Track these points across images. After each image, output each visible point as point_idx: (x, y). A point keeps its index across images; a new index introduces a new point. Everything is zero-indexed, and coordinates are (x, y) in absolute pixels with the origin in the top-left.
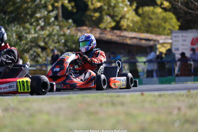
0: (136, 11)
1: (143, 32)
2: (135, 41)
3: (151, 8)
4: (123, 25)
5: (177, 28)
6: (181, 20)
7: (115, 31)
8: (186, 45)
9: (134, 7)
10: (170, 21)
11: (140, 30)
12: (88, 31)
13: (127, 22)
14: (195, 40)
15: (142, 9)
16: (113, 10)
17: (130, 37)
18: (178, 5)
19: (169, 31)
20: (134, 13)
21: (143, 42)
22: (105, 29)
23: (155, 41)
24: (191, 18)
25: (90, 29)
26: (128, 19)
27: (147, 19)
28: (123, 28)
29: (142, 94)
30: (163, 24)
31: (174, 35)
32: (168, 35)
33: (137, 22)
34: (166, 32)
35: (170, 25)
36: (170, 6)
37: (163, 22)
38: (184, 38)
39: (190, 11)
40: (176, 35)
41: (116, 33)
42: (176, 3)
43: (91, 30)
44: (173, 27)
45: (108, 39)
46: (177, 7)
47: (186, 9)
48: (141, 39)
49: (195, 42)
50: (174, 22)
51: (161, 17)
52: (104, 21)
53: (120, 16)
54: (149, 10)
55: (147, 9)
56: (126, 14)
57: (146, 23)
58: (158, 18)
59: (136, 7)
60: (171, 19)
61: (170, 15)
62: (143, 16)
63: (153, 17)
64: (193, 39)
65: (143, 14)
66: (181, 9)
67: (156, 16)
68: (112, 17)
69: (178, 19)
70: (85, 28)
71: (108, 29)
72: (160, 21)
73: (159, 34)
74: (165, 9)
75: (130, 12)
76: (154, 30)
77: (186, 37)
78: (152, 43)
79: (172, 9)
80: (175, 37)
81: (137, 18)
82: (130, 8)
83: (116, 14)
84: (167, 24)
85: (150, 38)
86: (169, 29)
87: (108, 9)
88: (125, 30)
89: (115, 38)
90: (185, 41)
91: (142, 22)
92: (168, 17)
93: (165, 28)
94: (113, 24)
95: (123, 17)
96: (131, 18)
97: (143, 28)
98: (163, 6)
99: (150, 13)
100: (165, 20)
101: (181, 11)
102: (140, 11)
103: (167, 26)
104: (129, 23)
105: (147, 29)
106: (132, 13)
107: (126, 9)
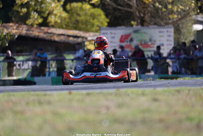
0: (64, 6)
1: (71, 29)
2: (62, 38)
3: (79, 4)
4: (51, 22)
5: (106, 24)
6: (110, 17)
7: (42, 28)
8: (115, 43)
9: (62, 3)
10: (98, 17)
11: (67, 27)
12: (15, 27)
13: (55, 18)
14: (124, 37)
15: (70, 5)
16: (40, 6)
17: (57, 33)
18: (106, 1)
19: (98, 28)
20: (62, 9)
21: (71, 39)
22: (32, 25)
23: (83, 37)
24: (120, 14)
25: (17, 25)
26: (55, 15)
27: (75, 15)
28: (50, 24)
29: (70, 93)
30: (92, 21)
31: (102, 32)
32: (96, 31)
33: (65, 19)
34: (94, 29)
35: (99, 21)
36: (99, 2)
37: (91, 18)
38: (113, 35)
39: (119, 7)
40: (104, 31)
41: (43, 30)
43: (18, 27)
44: (102, 23)
45: (35, 36)
46: (106, 3)
47: (115, 5)
48: (69, 36)
49: (125, 39)
50: (103, 18)
51: (89, 13)
52: (31, 17)
53: (47, 12)
54: (77, 7)
55: (75, 5)
56: (53, 10)
57: (73, 19)
58: (86, 14)
59: (64, 2)
60: (100, 15)
61: (99, 11)
62: (70, 12)
63: (81, 13)
64: (122, 36)
65: (71, 10)
66: (110, 5)
67: (84, 12)
68: (40, 13)
69: (107, 16)
70: (11, 24)
71: (35, 26)
72: (88, 18)
73: (87, 31)
74: (94, 6)
76: (83, 26)
77: (115, 34)
78: (80, 40)
79: (101, 5)
80: (104, 33)
81: (64, 15)
82: (58, 4)
83: (43, 10)
84: (96, 20)
85: (79, 35)
86: (98, 26)
87: (35, 5)
88: (53, 26)
89: (42, 35)
90: (113, 38)
91: (70, 18)
92: (96, 14)
93: (93, 25)
94: (40, 21)
95: (49, 14)
96: (59, 15)
97: (71, 25)
98: (91, 2)
99: (78, 9)
100: (93, 16)
101: (110, 7)
102: (68, 7)
103: (96, 22)
104: (57, 19)
105: (75, 26)
106: (59, 9)
107: (53, 5)
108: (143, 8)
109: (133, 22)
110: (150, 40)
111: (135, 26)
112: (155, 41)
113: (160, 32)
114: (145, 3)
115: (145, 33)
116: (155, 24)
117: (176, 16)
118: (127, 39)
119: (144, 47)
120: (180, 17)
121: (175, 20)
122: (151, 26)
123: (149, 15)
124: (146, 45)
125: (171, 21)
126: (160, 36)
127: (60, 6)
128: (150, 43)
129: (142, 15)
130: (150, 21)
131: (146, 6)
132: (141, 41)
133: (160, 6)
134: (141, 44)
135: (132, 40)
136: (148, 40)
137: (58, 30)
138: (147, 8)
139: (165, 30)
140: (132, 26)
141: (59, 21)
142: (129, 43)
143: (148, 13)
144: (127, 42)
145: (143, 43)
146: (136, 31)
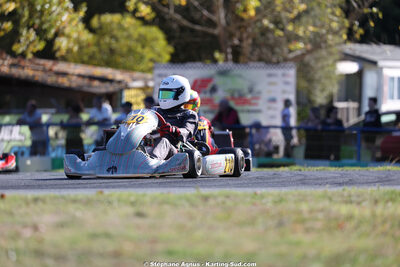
0: (86, 21)
1: (99, 65)
3: (116, 17)
4: (59, 49)
5: (167, 57)
7: (42, 62)
9: (82, 14)
10: (154, 43)
11: (91, 60)
13: (69, 43)
14: (199, 83)
15: (99, 19)
16: (40, 17)
17: (73, 73)
18: (168, 13)
19: (151, 65)
20: (81, 26)
21: (96, 83)
22: (23, 55)
23: (119, 82)
26: (69, 37)
27: (107, 38)
28: (58, 54)
30: (139, 49)
31: (157, 72)
32: (150, 70)
33: (88, 45)
34: (142, 67)
36: (153, 15)
37: (139, 45)
40: (162, 71)
41: (43, 65)
42: (166, 10)
44: (159, 55)
45: (27, 76)
46: (167, 17)
47: (185, 23)
48: (92, 78)
49: (201, 87)
50: (161, 46)
51: (135, 35)
52: (22, 39)
53: (53, 31)
54: (112, 22)
55: (107, 18)
56: (64, 28)
57: (104, 47)
58: (129, 37)
59: (86, 12)
60: (156, 39)
61: (155, 32)
62: (99, 31)
63: (116, 32)
64: (195, 81)
65: (101, 28)
66: (175, 21)
67: (125, 34)
68: (41, 32)
69: (169, 39)
71: (30, 56)
72: (133, 44)
74: (142, 20)
75: (74, 23)
76: (121, 60)
79: (157, 20)
80: (160, 76)
81: (87, 36)
82: (74, 15)
83: (45, 26)
84: (147, 50)
85: (110, 77)
86: (152, 60)
87: (30, 16)
88: (64, 59)
89: (39, 76)
91: (98, 44)
92: (149, 36)
93: (142, 58)
94: (41, 46)
95: (57, 35)
96: (75, 35)
97: (98, 56)
98: (138, 15)
99: (115, 26)
100: (143, 41)
101: (175, 26)
102: (95, 22)
103: (148, 54)
104: (71, 45)
105: (105, 57)
106: (77, 25)
107: (65, 17)
108: (240, 28)
109: (217, 55)
110: (251, 90)
111: (221, 63)
112: (259, 93)
113: (270, 75)
114: (242, 20)
115: (240, 76)
116: (260, 60)
117: (301, 45)
118: (205, 86)
119: (237, 104)
120: (309, 47)
121: (298, 53)
122: (251, 64)
123: (250, 41)
124: (242, 100)
125: (291, 56)
126: (271, 84)
127: (77, 19)
128: (249, 96)
129: (236, 42)
130: (251, 53)
131: (244, 24)
132: (232, 92)
133: (272, 26)
134: (233, 98)
135: (214, 90)
136: (246, 90)
137: (72, 65)
138: (245, 28)
139: (279, 72)
140: (215, 61)
141: (76, 49)
142: (208, 96)
143: (248, 38)
144: (205, 93)
145: (236, 95)
146: (223, 73)
